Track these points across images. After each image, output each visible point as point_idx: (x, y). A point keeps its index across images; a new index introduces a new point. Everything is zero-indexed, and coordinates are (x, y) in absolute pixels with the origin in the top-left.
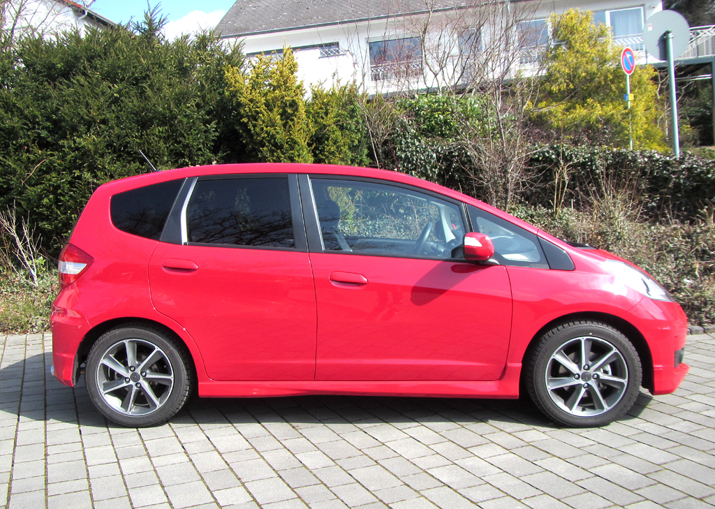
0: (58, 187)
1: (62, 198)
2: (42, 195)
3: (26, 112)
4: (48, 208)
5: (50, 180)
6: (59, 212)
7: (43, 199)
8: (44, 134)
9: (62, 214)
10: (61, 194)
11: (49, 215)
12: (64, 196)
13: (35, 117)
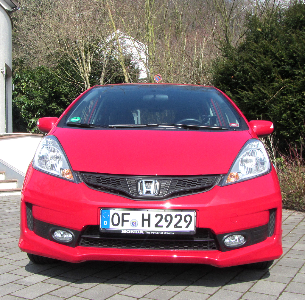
0: (292, 105)
1: (295, 113)
2: (282, 111)
4: (286, 121)
5: (287, 100)
6: (293, 124)
7: (282, 114)
9: (296, 124)
10: (294, 110)
11: (287, 126)
12: (297, 112)
13: (282, 56)
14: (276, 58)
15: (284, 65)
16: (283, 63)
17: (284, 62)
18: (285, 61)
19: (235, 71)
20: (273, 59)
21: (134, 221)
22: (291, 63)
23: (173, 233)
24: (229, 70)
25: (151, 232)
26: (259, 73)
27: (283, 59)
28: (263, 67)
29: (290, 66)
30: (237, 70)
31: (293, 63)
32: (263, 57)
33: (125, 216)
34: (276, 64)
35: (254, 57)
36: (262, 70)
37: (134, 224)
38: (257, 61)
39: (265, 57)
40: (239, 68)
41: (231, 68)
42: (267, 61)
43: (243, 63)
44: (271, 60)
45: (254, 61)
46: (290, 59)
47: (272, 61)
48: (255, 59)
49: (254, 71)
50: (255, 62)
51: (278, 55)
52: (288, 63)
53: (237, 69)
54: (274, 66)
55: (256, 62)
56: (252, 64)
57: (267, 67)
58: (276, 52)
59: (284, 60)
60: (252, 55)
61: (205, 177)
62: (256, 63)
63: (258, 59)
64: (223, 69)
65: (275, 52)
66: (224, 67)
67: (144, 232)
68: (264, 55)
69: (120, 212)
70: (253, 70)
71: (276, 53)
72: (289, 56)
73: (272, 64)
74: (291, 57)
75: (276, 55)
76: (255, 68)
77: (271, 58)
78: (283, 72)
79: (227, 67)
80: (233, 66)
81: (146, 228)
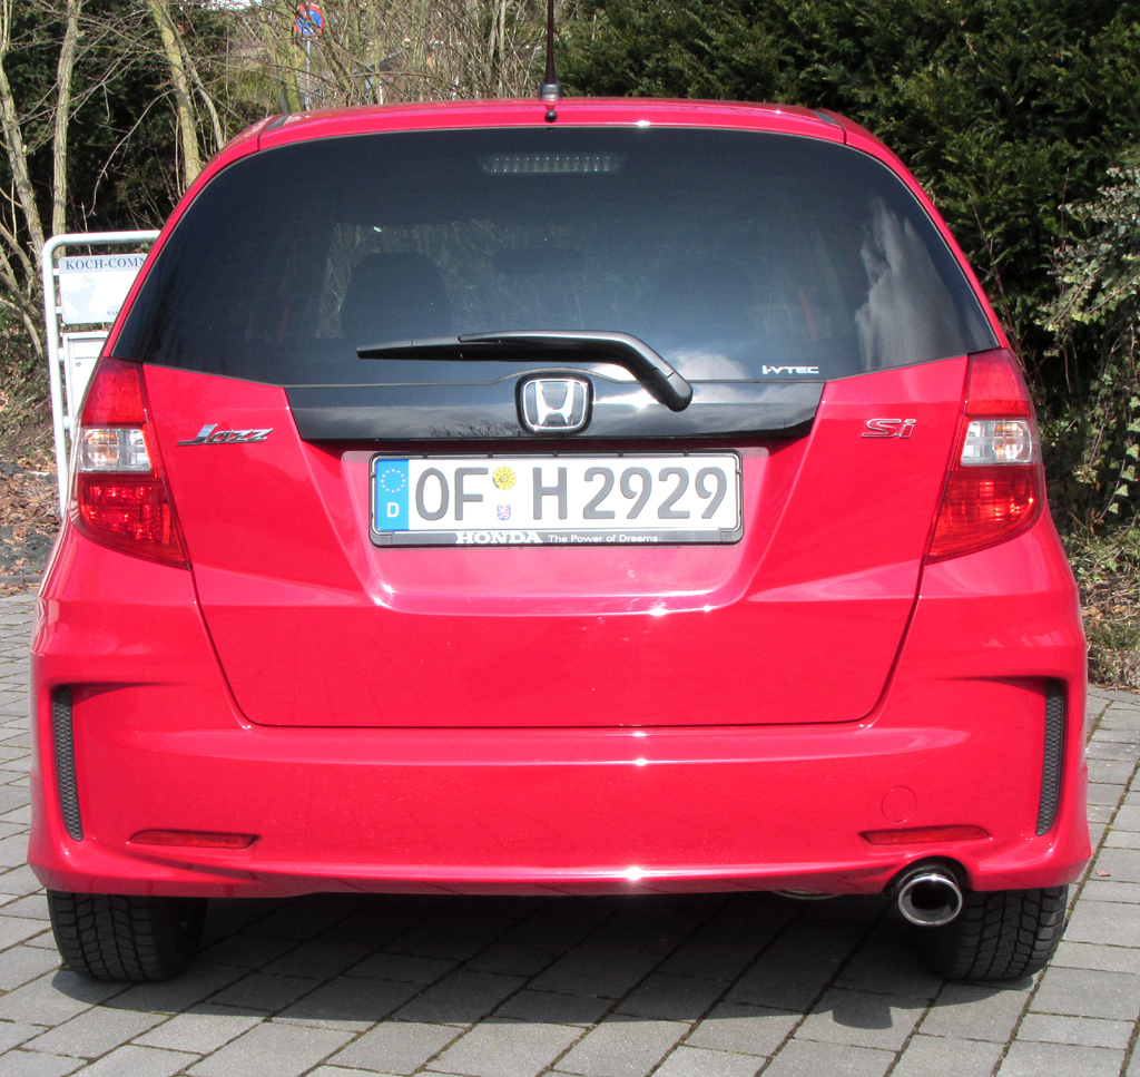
3: (793, 18)
8: (832, 73)
13: (813, 27)
14: (791, 30)
15: (820, 61)
16: (818, 52)
17: (822, 50)
18: (824, 43)
19: (632, 75)
20: (780, 37)
22: (848, 54)
24: (611, 71)
26: (727, 88)
27: (816, 36)
28: (743, 68)
29: (843, 64)
30: (640, 70)
31: (856, 54)
32: (740, 24)
34: (789, 59)
35: (705, 24)
36: (739, 79)
38: (720, 39)
39: (750, 26)
40: (650, 64)
41: (617, 63)
42: (755, 40)
43: (666, 44)
44: (770, 37)
45: (708, 40)
46: (842, 36)
47: (774, 44)
48: (711, 32)
49: (707, 80)
50: (709, 45)
51: (799, 18)
52: (837, 52)
53: (642, 67)
54: (782, 65)
55: (714, 43)
56: (699, 52)
57: (758, 67)
58: (791, 9)
59: (819, 41)
60: (697, 13)
62: (717, 48)
63: (722, 32)
64: (587, 63)
65: (786, 8)
66: (588, 58)
68: (744, 15)
70: (701, 75)
71: (790, 12)
72: (838, 25)
73: (774, 53)
74: (846, 28)
75: (790, 18)
76: (712, 67)
77: (769, 30)
78: (817, 89)
79: (602, 58)
80: (623, 53)
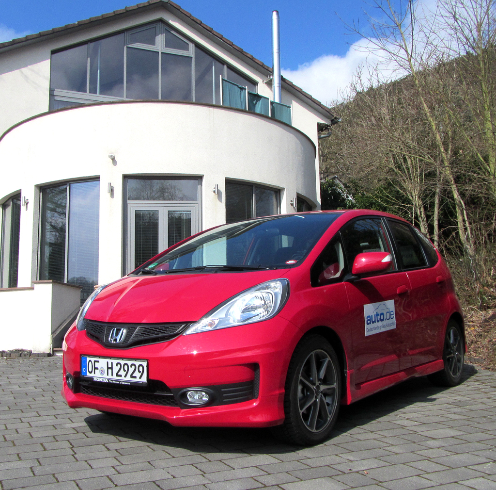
21: (102, 369)
23: (129, 384)
25: (113, 381)
33: (96, 363)
37: (102, 372)
61: (162, 326)
67: (108, 380)
69: (93, 359)
81: (110, 377)
